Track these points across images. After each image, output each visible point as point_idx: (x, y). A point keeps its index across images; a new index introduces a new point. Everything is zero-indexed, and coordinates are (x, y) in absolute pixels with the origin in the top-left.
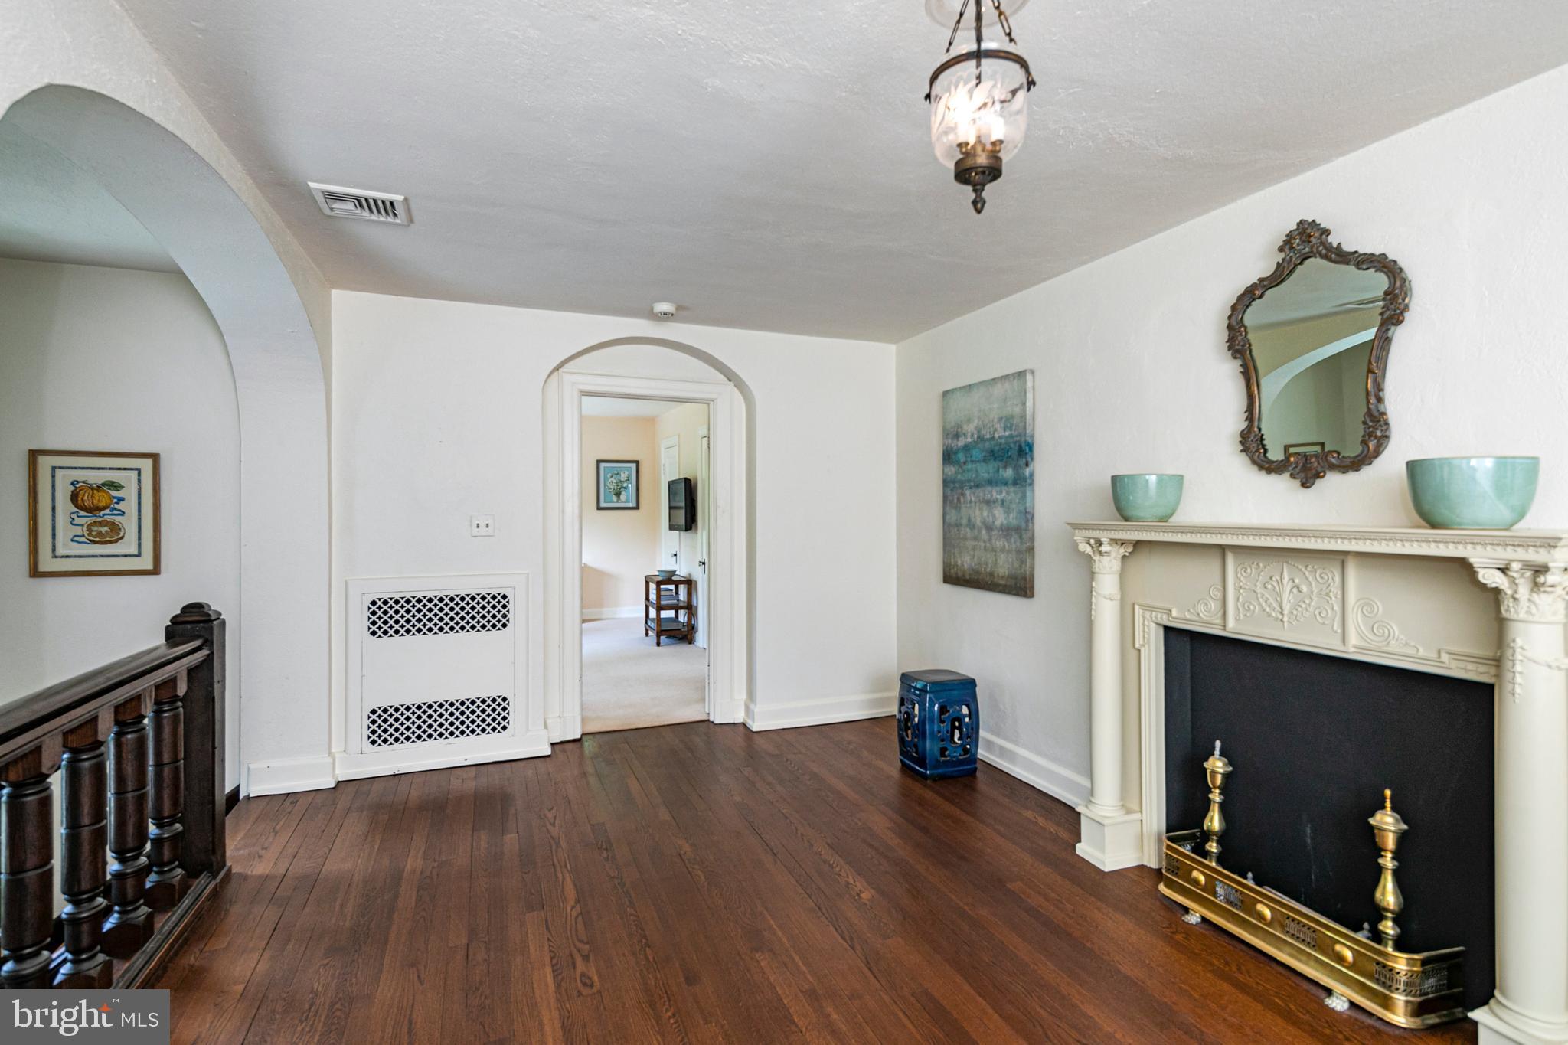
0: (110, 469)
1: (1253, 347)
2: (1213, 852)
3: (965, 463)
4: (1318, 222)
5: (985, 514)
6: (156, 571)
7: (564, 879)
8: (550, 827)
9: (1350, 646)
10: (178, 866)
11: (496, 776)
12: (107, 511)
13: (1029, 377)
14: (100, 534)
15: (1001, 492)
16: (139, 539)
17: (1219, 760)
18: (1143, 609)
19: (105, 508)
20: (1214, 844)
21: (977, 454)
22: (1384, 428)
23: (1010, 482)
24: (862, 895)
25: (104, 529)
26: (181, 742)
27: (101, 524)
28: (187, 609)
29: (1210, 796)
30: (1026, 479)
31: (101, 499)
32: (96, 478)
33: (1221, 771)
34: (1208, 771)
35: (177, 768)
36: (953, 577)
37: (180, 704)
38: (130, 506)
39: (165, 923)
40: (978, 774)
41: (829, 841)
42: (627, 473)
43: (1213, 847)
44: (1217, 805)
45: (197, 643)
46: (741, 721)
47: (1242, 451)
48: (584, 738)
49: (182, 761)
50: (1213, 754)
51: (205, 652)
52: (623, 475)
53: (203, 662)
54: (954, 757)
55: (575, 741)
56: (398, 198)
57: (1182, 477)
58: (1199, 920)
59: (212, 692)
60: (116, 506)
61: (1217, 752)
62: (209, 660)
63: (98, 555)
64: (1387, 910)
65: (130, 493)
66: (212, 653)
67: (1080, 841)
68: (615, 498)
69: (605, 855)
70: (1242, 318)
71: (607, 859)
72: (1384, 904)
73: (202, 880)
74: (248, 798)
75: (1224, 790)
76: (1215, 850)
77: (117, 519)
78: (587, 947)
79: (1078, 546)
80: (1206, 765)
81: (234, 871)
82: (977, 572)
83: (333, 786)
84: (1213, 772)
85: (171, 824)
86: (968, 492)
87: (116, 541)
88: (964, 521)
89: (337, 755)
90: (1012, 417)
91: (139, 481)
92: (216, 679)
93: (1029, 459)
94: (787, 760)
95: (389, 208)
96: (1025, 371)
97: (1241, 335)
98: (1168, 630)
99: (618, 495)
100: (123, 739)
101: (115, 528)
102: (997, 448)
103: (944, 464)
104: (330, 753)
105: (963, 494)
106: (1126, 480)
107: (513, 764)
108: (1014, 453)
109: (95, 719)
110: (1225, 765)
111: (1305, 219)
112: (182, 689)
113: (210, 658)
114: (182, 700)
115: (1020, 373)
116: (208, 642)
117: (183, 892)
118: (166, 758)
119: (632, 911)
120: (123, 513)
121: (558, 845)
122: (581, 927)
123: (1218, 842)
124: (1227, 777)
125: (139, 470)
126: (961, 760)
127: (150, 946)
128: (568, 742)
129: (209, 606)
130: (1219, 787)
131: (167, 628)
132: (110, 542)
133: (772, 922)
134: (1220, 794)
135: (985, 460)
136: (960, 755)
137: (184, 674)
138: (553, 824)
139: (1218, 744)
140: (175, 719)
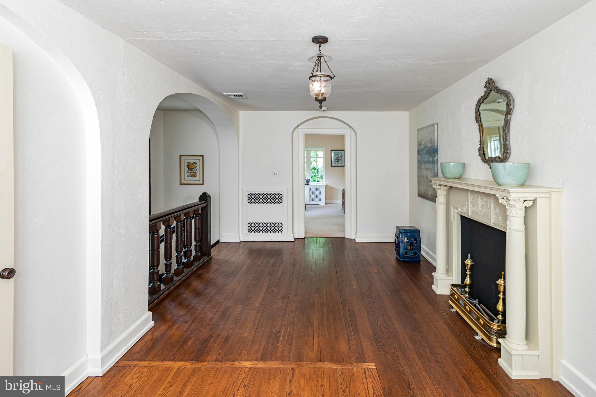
0: (195, 159)
1: (482, 120)
2: (467, 291)
3: (422, 154)
4: (492, 78)
5: (426, 173)
6: (203, 184)
7: (280, 270)
8: (283, 258)
9: (492, 223)
10: (200, 252)
11: (277, 246)
12: (194, 169)
13: (436, 126)
14: (192, 175)
15: (429, 165)
16: (200, 176)
17: (470, 260)
18: (454, 208)
19: (193, 169)
20: (468, 289)
21: (425, 152)
22: (507, 150)
23: (431, 162)
24: (353, 287)
25: (193, 174)
26: (200, 225)
27: (192, 172)
28: (203, 194)
29: (467, 272)
30: (434, 161)
31: (193, 166)
32: (192, 161)
33: (469, 264)
34: (466, 264)
35: (199, 230)
36: (420, 195)
37: (200, 215)
38: (198, 168)
39: (196, 264)
40: (421, 263)
41: (355, 273)
42: (341, 154)
43: (467, 289)
44: (469, 275)
45: (204, 202)
46: (354, 238)
47: (479, 155)
48: (305, 238)
49: (200, 229)
50: (468, 258)
51: (206, 204)
52: (339, 155)
53: (205, 206)
54: (411, 255)
55: (302, 238)
56: (242, 94)
57: (464, 163)
58: (455, 311)
59: (207, 214)
60: (196, 168)
61: (469, 258)
62: (206, 206)
63: (192, 180)
64: (500, 312)
65: (198, 165)
66: (207, 204)
67: (433, 285)
68: (337, 163)
69: (293, 267)
70: (479, 109)
71: (292, 268)
72: (499, 309)
73: (205, 257)
74: (221, 242)
75: (471, 270)
76: (468, 291)
77: (196, 171)
78: (277, 285)
79: (432, 186)
80: (465, 262)
81: (213, 257)
82: (425, 193)
83: (239, 242)
84: (467, 265)
85: (198, 242)
86: (423, 165)
87: (196, 177)
88: (422, 175)
89: (241, 234)
90: (432, 139)
91: (200, 162)
92: (208, 210)
93: (436, 154)
94: (360, 251)
95: (241, 96)
96: (434, 124)
97: (478, 115)
98: (461, 216)
99: (338, 161)
100: (187, 221)
101: (195, 173)
102: (429, 150)
103: (418, 155)
104: (239, 234)
105: (422, 166)
106: (444, 164)
107: (283, 242)
108: (432, 152)
109: (180, 216)
110: (472, 262)
111: (489, 77)
112: (200, 212)
113: (207, 205)
114: (200, 214)
115: (433, 124)
116: (206, 202)
117: (201, 259)
118: (197, 227)
119: (292, 280)
120: (197, 170)
121: (283, 263)
122: (278, 281)
123: (469, 288)
124: (472, 266)
125: (200, 159)
126: (413, 257)
127: (193, 267)
128: (301, 238)
129: (207, 193)
130: (469, 270)
131: (199, 198)
132: (194, 177)
133: (324, 288)
134: (470, 272)
135: (426, 154)
136: (413, 255)
137: (201, 209)
138: (284, 258)
139: (469, 255)
140: (199, 218)
